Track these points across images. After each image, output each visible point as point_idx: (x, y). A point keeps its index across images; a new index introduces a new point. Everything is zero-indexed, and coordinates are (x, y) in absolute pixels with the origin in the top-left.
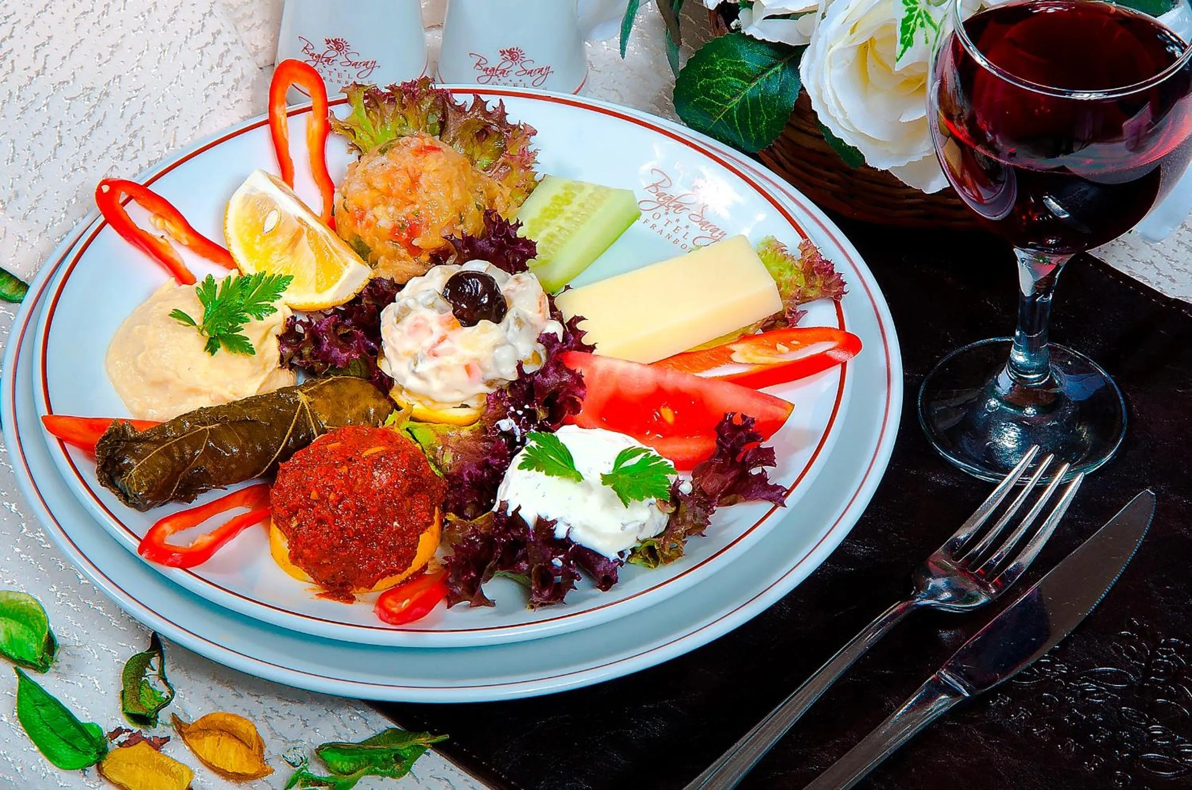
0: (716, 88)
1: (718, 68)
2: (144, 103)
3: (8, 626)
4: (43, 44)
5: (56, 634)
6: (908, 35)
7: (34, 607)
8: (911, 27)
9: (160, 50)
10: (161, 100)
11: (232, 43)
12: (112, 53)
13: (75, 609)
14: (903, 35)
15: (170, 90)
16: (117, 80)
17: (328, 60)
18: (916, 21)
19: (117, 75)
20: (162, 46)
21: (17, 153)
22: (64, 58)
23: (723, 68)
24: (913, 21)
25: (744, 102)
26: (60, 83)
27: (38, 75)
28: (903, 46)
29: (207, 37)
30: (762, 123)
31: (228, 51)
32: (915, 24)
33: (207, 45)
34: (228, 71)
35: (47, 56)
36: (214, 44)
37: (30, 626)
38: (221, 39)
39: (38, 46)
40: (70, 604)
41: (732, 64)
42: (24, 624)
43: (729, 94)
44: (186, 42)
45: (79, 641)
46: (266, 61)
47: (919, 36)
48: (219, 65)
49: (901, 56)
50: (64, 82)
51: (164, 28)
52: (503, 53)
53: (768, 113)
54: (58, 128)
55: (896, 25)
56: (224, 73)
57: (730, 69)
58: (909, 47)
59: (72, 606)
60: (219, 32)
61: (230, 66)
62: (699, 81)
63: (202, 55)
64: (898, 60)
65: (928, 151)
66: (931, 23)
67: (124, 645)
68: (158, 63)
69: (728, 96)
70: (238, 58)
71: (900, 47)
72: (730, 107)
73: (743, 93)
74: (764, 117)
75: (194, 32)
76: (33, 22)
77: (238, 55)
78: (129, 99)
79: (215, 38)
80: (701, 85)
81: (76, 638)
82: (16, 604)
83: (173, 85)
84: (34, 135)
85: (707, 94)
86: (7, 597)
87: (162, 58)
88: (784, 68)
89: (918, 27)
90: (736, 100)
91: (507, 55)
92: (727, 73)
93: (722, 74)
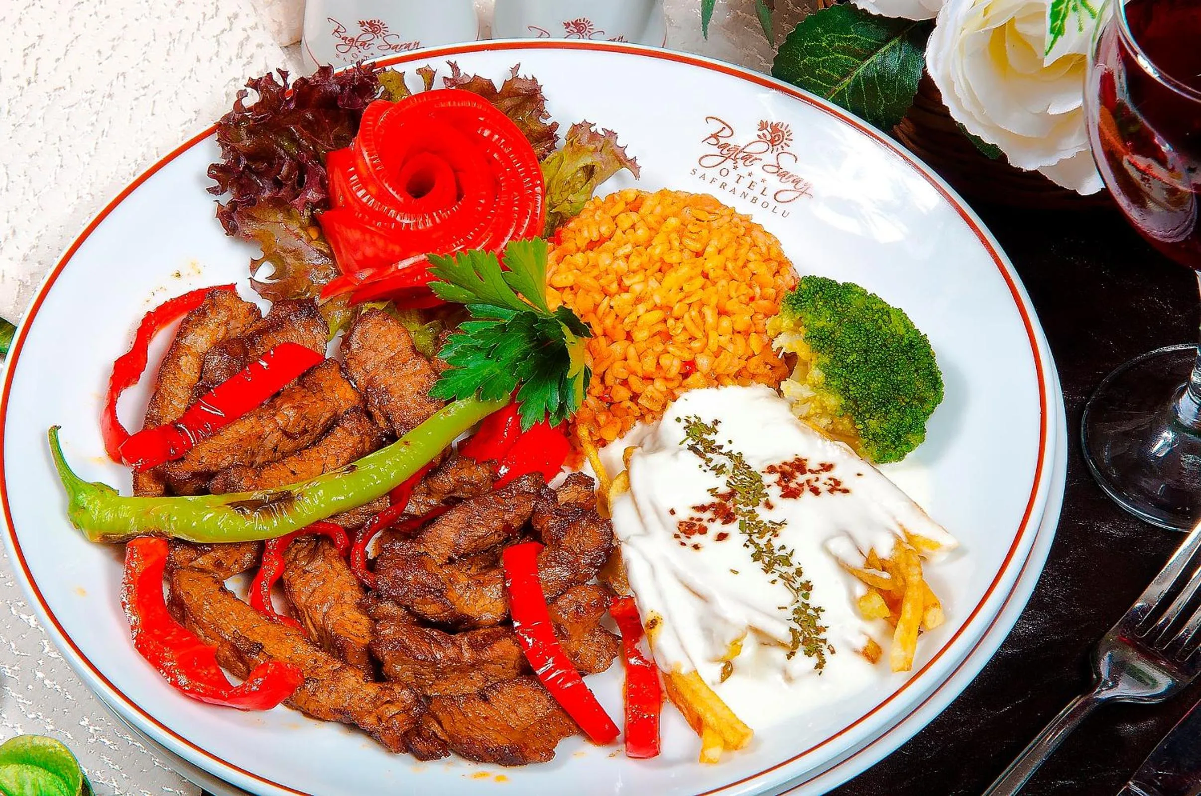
0: (823, 67)
1: (824, 44)
2: (154, 102)
3: (35, 777)
4: (33, 46)
5: (91, 779)
6: (1059, 22)
7: (64, 755)
8: (1063, 11)
9: (169, 40)
10: (174, 98)
11: (251, 28)
12: (113, 48)
13: (112, 747)
14: (1053, 23)
15: (183, 86)
16: (121, 78)
17: (363, 44)
18: (1067, 4)
19: (121, 72)
20: (171, 34)
21: (10, 180)
22: (58, 60)
23: (831, 44)
24: (1065, 4)
25: (857, 83)
26: (55, 90)
27: (29, 83)
28: (1053, 36)
29: (222, 22)
30: (880, 107)
31: (248, 38)
32: (1067, 7)
33: (223, 32)
34: (249, 63)
35: (38, 59)
36: (231, 30)
37: (61, 776)
38: (239, 24)
39: (28, 48)
40: (105, 740)
41: (840, 39)
42: (53, 773)
43: (838, 72)
44: (198, 30)
45: (119, 789)
46: (291, 39)
47: (1071, 21)
48: (239, 56)
49: (1051, 48)
50: (60, 88)
51: (172, 13)
52: (567, 25)
53: (886, 97)
54: (57, 145)
55: (1044, 13)
56: (244, 65)
57: (838, 45)
58: (1060, 37)
59: (108, 743)
60: (236, 16)
61: (251, 57)
62: (802, 59)
63: (219, 44)
64: (1047, 54)
65: (1082, 146)
66: (1086, 7)
67: (170, 790)
68: (168, 54)
69: (836, 76)
70: (260, 46)
71: (1049, 37)
72: (841, 88)
73: (856, 73)
74: (881, 102)
75: (208, 16)
76: (20, 19)
77: (260, 42)
78: (137, 99)
79: (231, 24)
80: (805, 64)
81: (115, 784)
82: (42, 751)
83: (187, 80)
84: (31, 156)
85: (813, 75)
86: (32, 742)
87: (172, 48)
88: (901, 41)
89: (1071, 13)
90: (847, 80)
91: (572, 27)
92: (835, 50)
93: (829, 51)
